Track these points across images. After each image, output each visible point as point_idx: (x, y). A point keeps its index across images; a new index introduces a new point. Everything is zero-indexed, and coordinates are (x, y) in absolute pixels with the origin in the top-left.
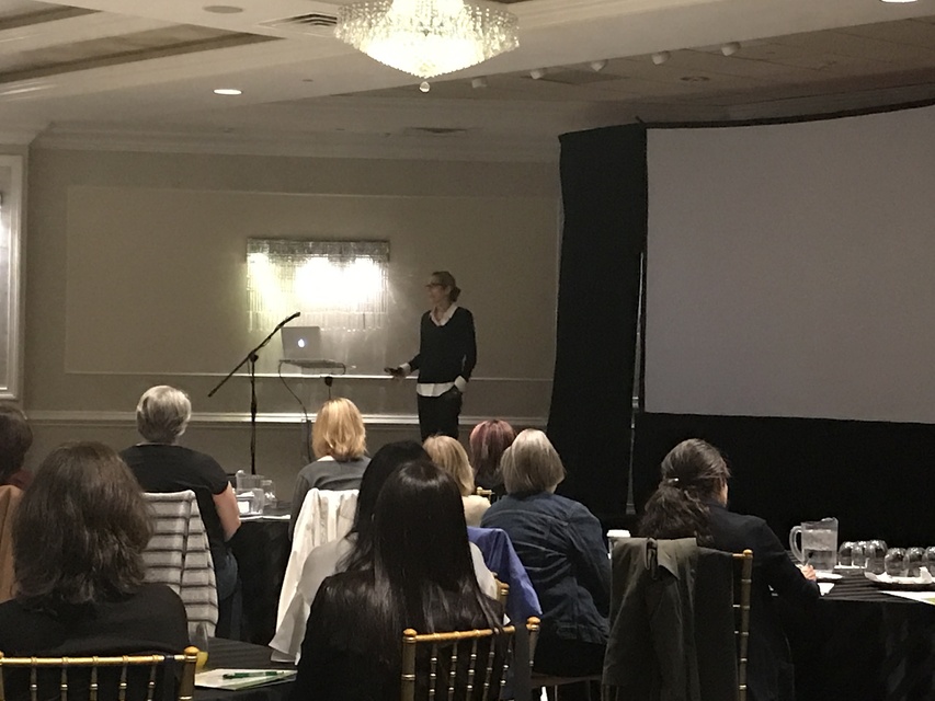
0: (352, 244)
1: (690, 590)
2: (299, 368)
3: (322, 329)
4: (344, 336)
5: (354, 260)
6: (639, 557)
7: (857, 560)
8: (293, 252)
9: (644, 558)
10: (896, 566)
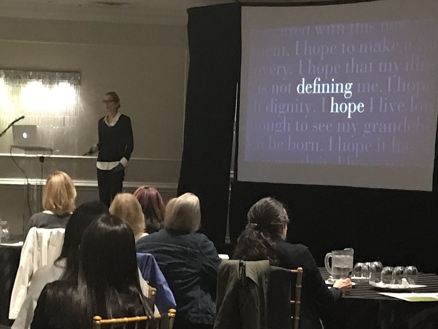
0: (57, 74)
1: (265, 292)
2: (23, 151)
3: (38, 127)
4: (51, 131)
5: (58, 84)
6: (234, 271)
7: (365, 273)
8: (20, 78)
9: (238, 272)
10: (388, 278)
